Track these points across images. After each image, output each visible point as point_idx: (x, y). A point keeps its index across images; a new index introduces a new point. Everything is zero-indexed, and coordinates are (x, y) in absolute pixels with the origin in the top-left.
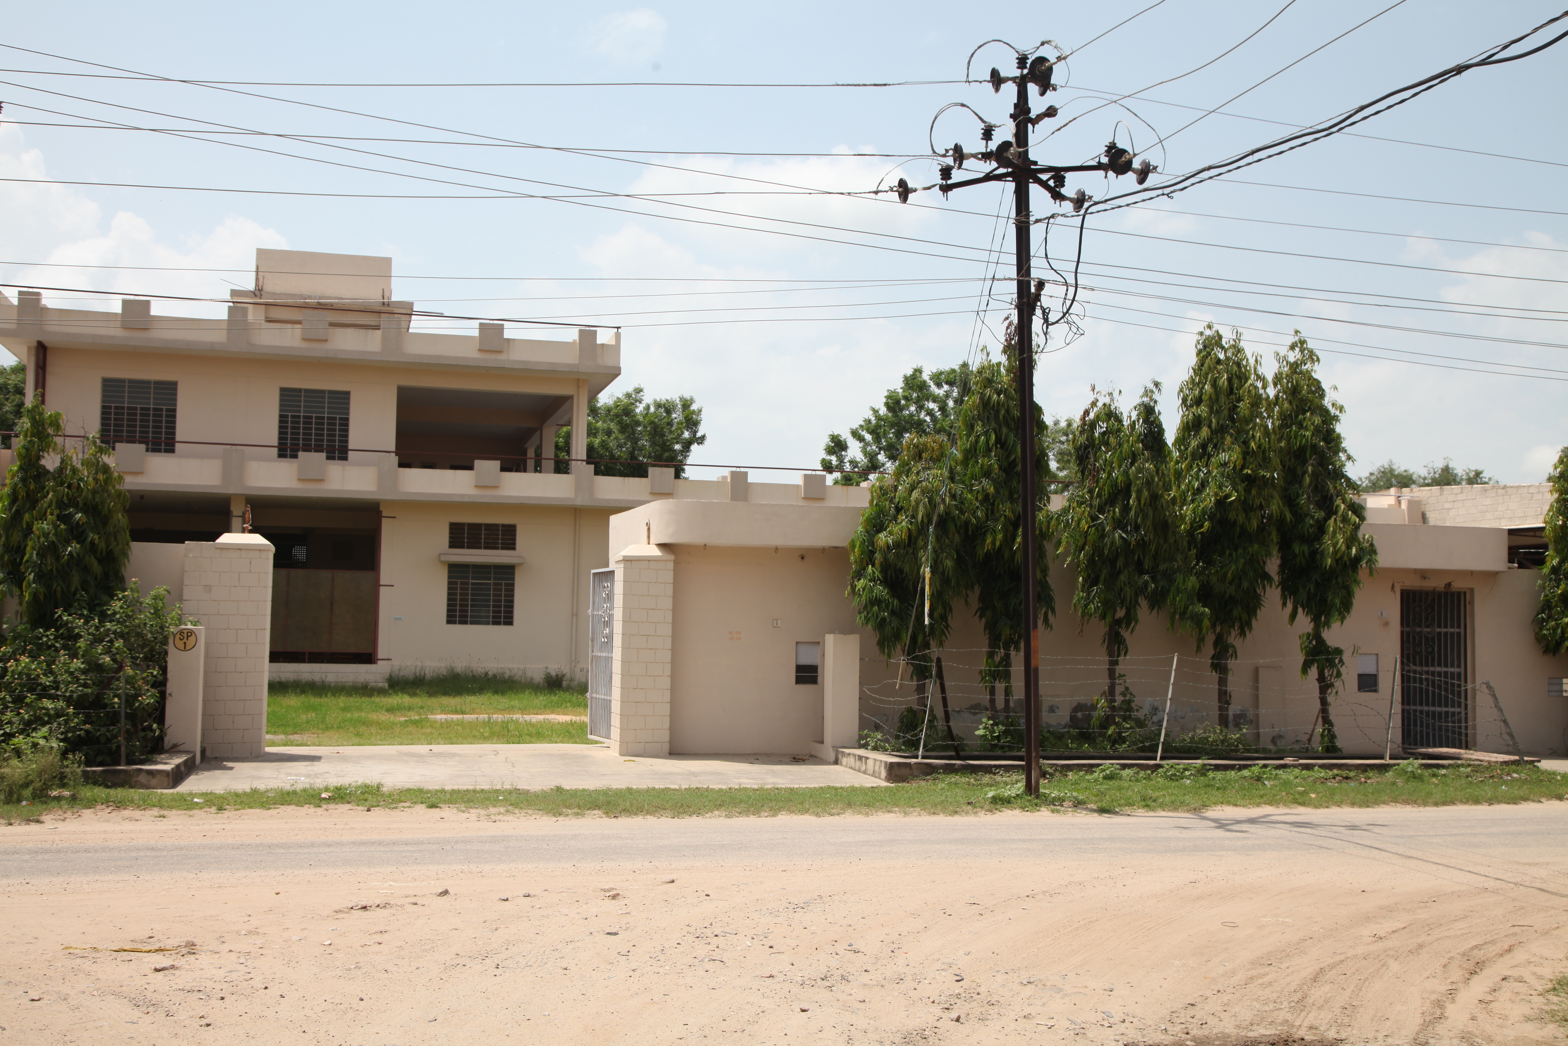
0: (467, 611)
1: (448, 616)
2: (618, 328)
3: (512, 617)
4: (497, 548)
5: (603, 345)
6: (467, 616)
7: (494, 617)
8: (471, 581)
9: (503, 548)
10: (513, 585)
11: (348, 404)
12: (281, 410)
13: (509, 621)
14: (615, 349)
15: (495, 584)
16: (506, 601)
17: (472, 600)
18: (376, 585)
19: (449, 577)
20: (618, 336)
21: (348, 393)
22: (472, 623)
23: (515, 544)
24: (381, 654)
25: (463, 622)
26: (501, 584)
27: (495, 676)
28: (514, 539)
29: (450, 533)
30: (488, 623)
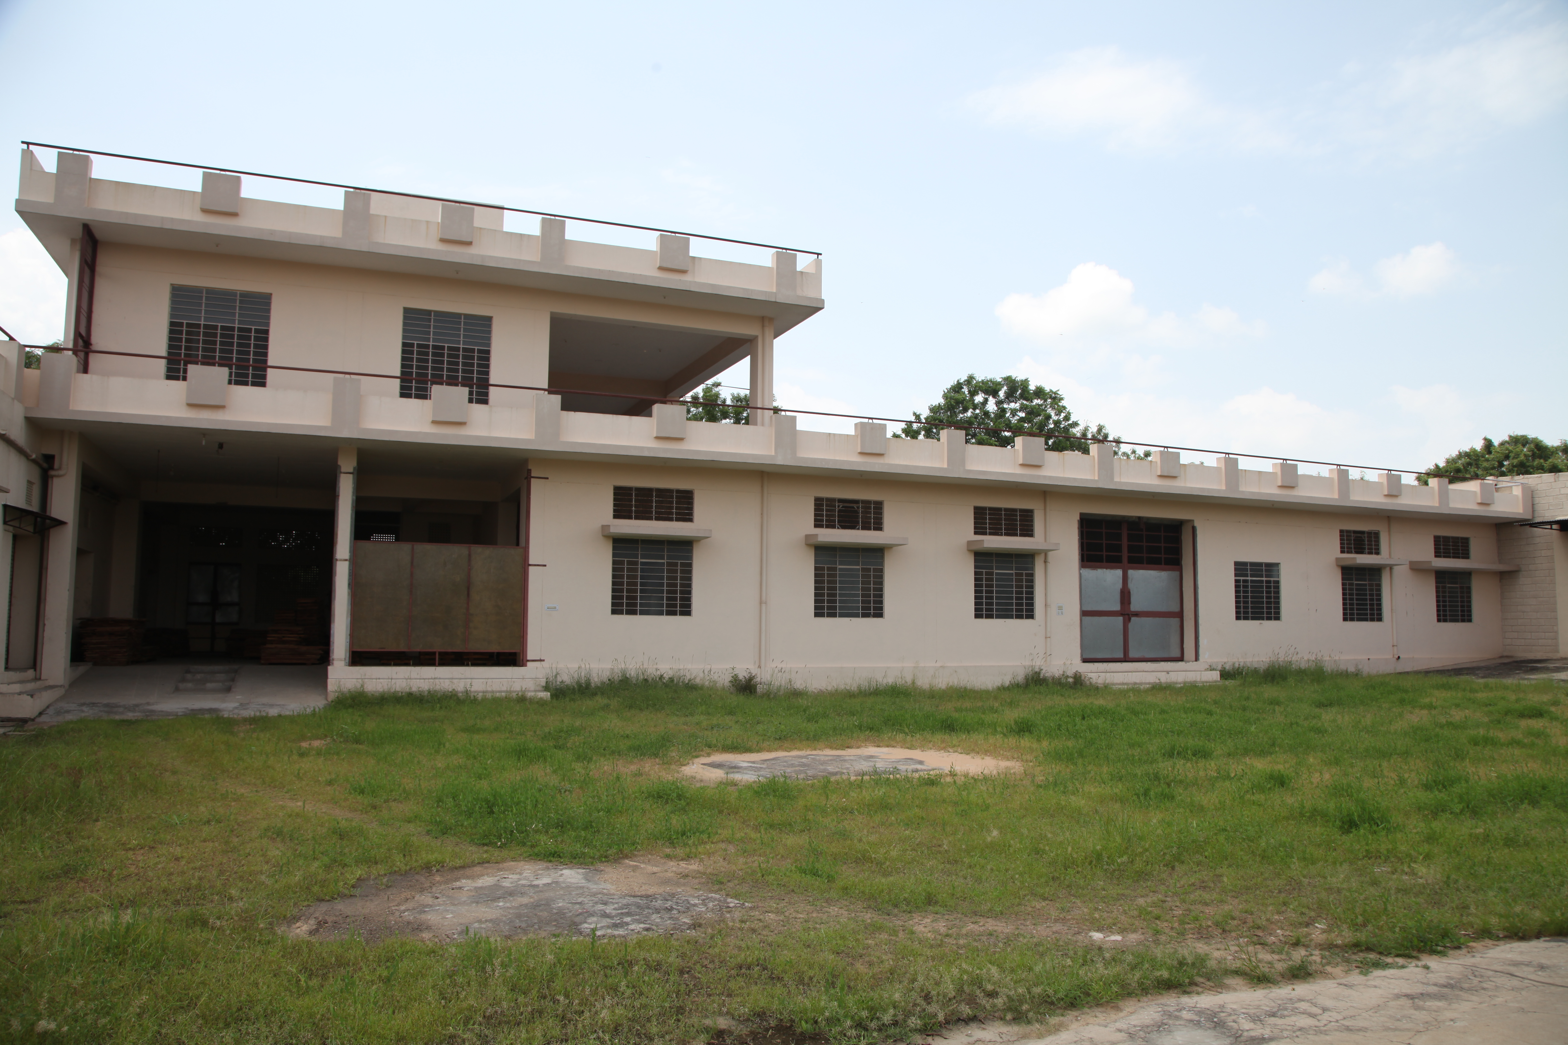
0: (635, 598)
1: (613, 604)
2: (818, 254)
3: (689, 606)
4: (671, 520)
5: (802, 273)
6: (635, 605)
7: (668, 605)
8: (640, 560)
9: (678, 520)
10: (690, 565)
11: (490, 332)
12: (404, 337)
13: (686, 611)
14: (815, 277)
15: (669, 564)
16: (682, 585)
17: (642, 584)
18: (525, 565)
19: (614, 555)
20: (818, 264)
21: (489, 319)
22: (643, 613)
23: (691, 514)
24: (532, 652)
25: (632, 612)
26: (676, 564)
27: (671, 680)
28: (691, 509)
29: (615, 500)
30: (660, 613)
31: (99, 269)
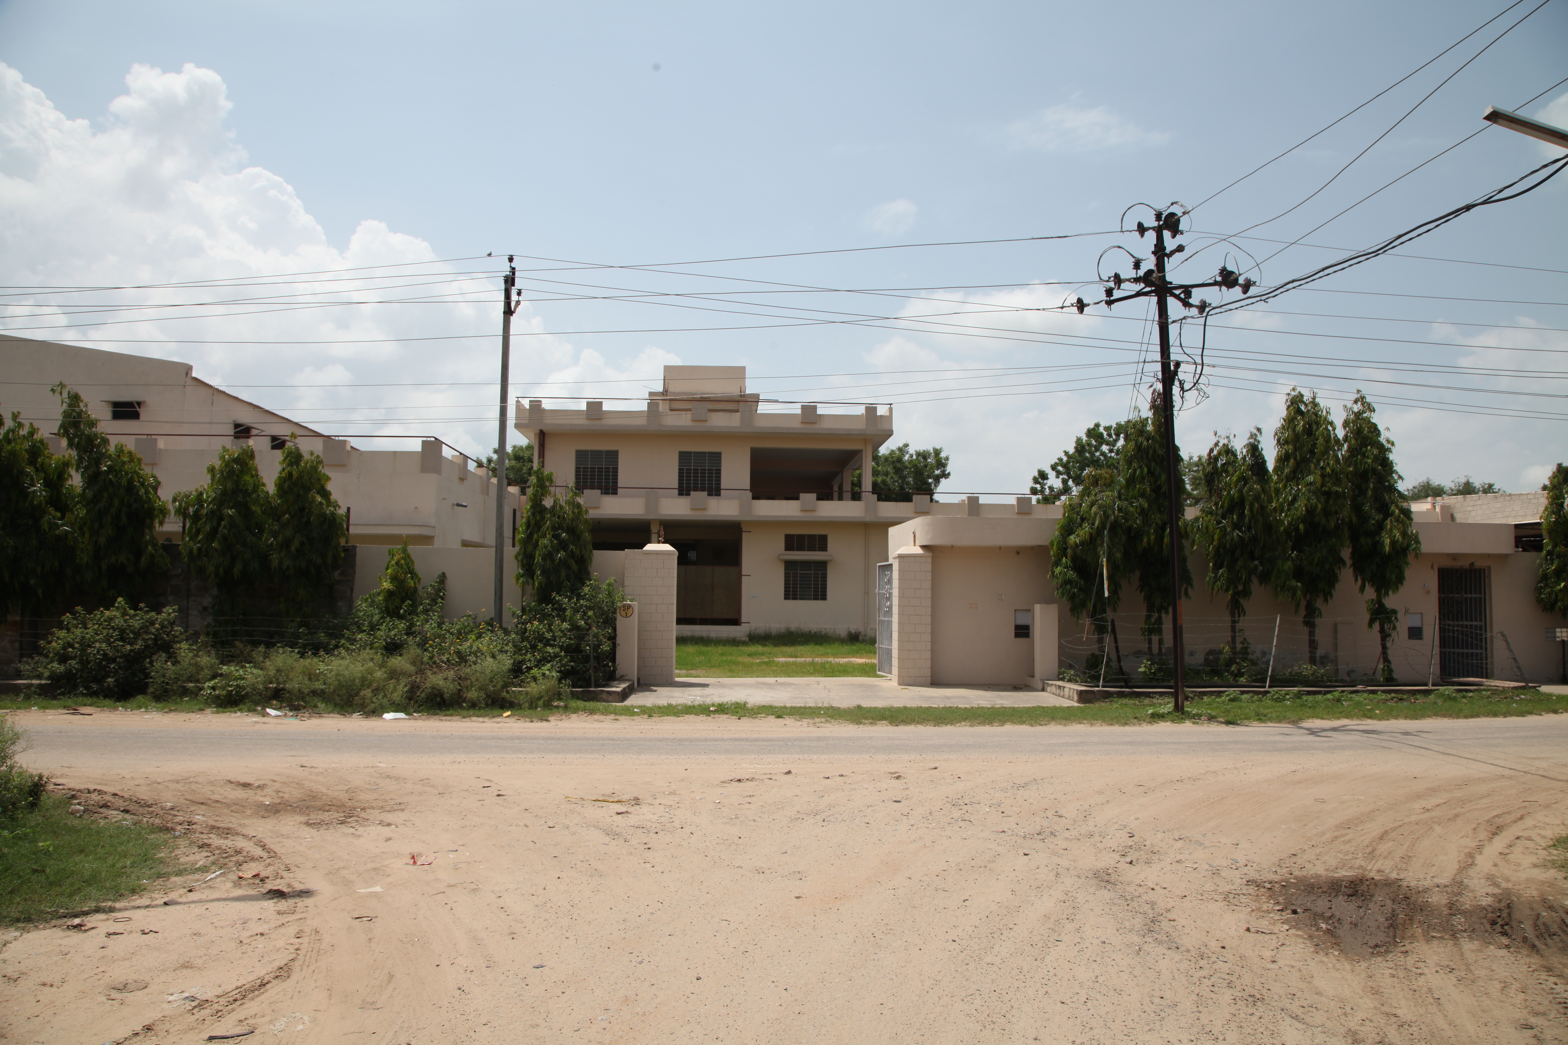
0: (797, 591)
1: (785, 595)
2: (891, 404)
3: (826, 595)
4: (815, 550)
5: (881, 416)
6: (797, 595)
7: (814, 595)
8: (799, 572)
9: (819, 550)
10: (826, 574)
11: (720, 460)
12: (679, 466)
13: (824, 598)
14: (889, 418)
15: (814, 574)
16: (821, 584)
17: (800, 584)
18: (740, 575)
19: (785, 570)
20: (891, 410)
21: (720, 454)
22: (801, 599)
23: (826, 547)
24: (743, 620)
25: (795, 598)
26: (818, 574)
27: (815, 633)
28: (826, 544)
29: (786, 541)
30: (810, 599)
31: (547, 446)
